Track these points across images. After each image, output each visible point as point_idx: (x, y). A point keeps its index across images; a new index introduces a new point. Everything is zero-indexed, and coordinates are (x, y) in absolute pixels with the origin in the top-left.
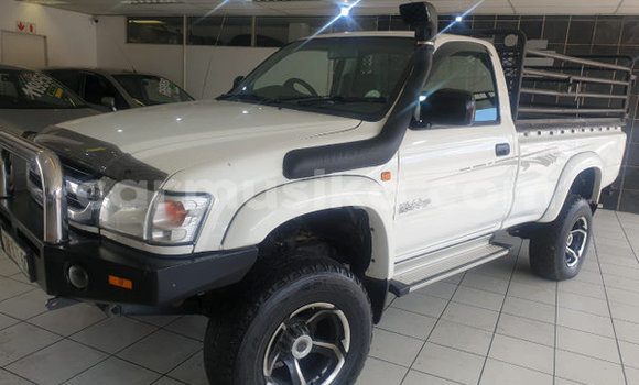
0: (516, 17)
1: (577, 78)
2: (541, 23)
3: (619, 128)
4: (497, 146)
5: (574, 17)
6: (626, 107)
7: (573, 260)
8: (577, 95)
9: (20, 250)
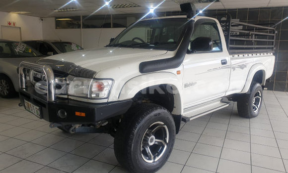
0: (226, 10)
1: (253, 33)
2: (236, 12)
3: (272, 54)
4: (222, 61)
5: (250, 9)
6: (274, 44)
7: (256, 109)
8: (253, 39)
9: (35, 107)
